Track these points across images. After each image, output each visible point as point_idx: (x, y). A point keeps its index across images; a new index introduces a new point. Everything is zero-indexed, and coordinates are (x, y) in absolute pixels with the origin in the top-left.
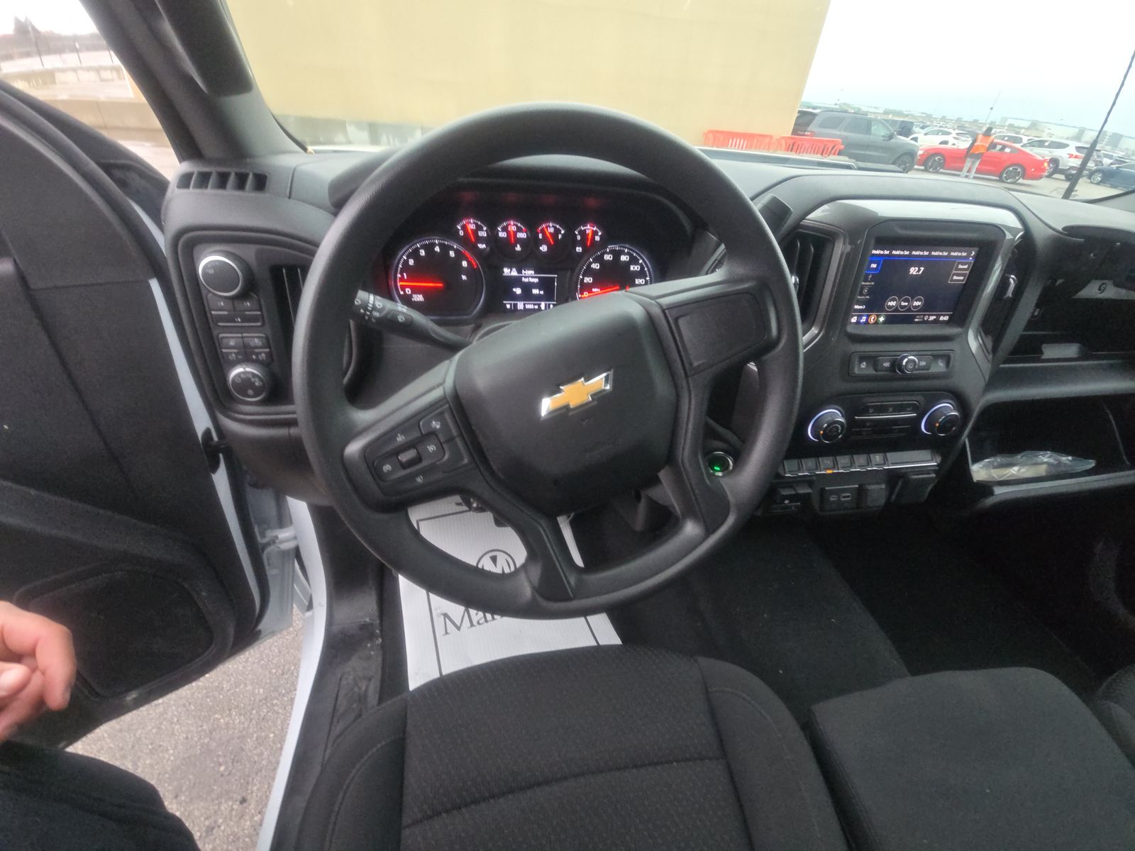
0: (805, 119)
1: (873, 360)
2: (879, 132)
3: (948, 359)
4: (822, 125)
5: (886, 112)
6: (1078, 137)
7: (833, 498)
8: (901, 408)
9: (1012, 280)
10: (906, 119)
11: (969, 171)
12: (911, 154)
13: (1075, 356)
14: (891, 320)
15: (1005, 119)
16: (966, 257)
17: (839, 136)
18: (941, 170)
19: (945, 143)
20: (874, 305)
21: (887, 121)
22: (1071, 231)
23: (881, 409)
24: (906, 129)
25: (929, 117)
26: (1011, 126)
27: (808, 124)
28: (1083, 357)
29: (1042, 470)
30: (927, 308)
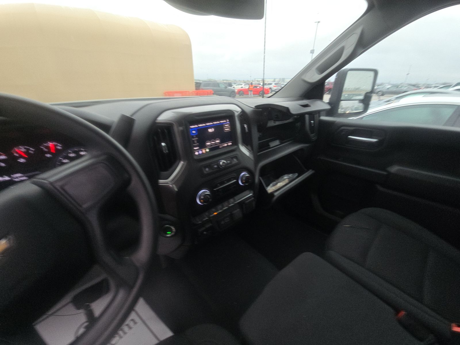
0: (198, 85)
1: (209, 166)
2: (222, 86)
3: (236, 157)
4: (204, 86)
5: (224, 80)
6: (274, 81)
7: (223, 223)
8: (229, 180)
9: (246, 126)
10: (230, 82)
11: (251, 94)
12: (233, 92)
13: (279, 143)
14: (211, 150)
15: (255, 79)
16: (226, 122)
17: (212, 89)
18: (244, 95)
19: (242, 87)
20: (202, 146)
21: (224, 83)
22: (257, 107)
23: (223, 183)
24: (230, 85)
25: (235, 80)
26: (257, 80)
27: (200, 86)
28: (281, 143)
29: (287, 181)
30: (222, 142)
